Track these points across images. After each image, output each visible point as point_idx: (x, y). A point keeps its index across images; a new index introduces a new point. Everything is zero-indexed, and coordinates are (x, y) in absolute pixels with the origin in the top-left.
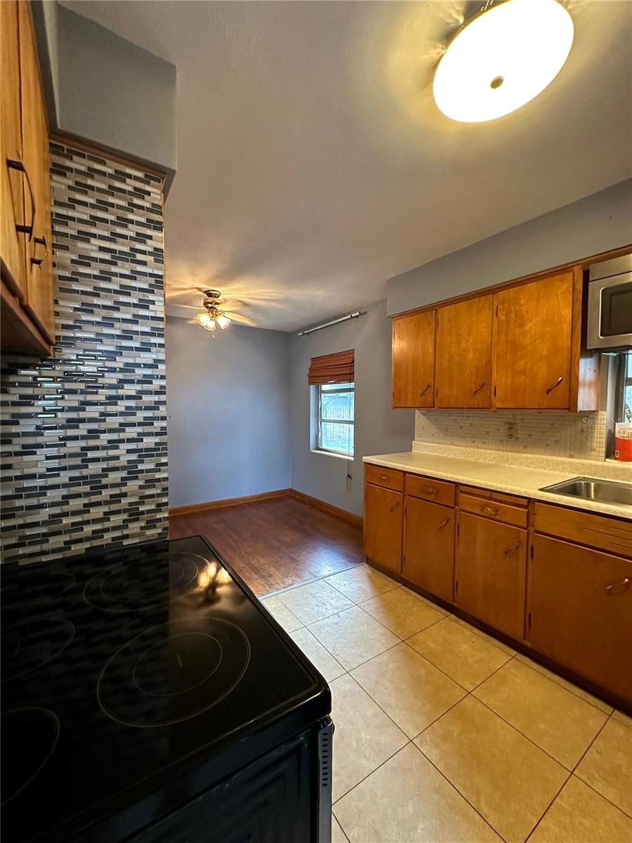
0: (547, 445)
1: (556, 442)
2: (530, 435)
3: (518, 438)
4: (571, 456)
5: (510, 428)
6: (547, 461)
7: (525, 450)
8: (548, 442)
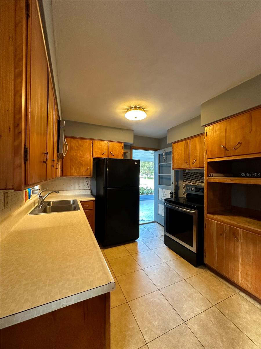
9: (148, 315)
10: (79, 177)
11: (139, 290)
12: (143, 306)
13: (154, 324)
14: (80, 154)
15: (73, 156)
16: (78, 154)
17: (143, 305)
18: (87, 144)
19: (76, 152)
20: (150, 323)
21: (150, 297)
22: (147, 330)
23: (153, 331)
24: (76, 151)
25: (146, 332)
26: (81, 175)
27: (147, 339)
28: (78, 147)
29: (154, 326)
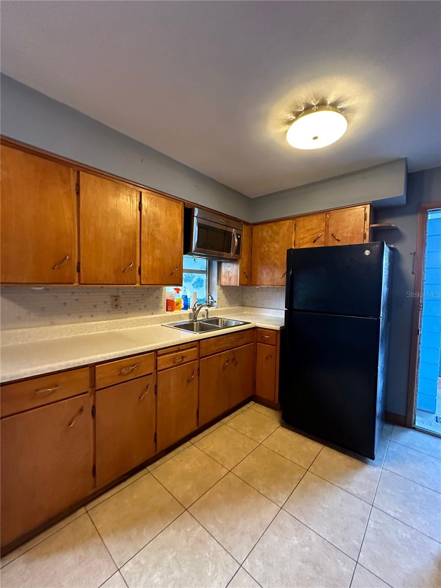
0: (140, 309)
1: (145, 306)
2: (129, 304)
3: (121, 307)
4: (152, 314)
5: (116, 300)
6: (143, 319)
7: (126, 315)
8: (141, 307)
9: (170, 557)
10: (271, 288)
11: (219, 521)
12: (187, 541)
13: (155, 576)
14: (274, 247)
15: (265, 254)
16: (272, 249)
17: (189, 541)
18: (286, 228)
19: (268, 246)
20: (155, 567)
21: (212, 549)
22: (141, 564)
23: (141, 576)
24: (269, 244)
25: (138, 562)
26: (275, 284)
27: (126, 568)
28: (271, 237)
29: (150, 576)
